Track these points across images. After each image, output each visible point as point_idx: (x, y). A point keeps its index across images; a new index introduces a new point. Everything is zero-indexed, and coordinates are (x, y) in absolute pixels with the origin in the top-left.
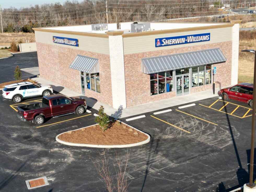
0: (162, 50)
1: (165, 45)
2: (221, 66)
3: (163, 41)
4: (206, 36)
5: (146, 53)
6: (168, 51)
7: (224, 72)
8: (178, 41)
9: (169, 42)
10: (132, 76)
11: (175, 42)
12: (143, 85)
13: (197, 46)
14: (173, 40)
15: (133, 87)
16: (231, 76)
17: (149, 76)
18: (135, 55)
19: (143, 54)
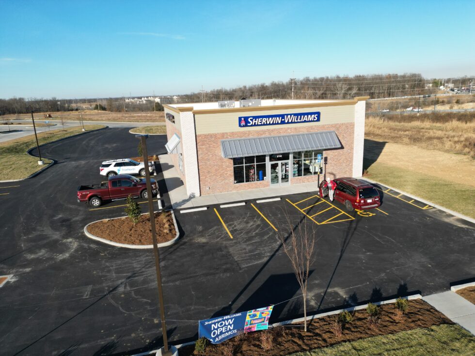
0: (249, 131)
1: (252, 126)
2: (336, 153)
3: (249, 120)
4: (313, 116)
5: (227, 133)
6: (258, 132)
7: (341, 161)
8: (271, 120)
9: (258, 121)
10: (208, 160)
11: (266, 121)
12: (224, 171)
13: (300, 128)
14: (264, 119)
15: (209, 172)
16: (352, 165)
17: (232, 161)
18: (211, 136)
19: (223, 135)
